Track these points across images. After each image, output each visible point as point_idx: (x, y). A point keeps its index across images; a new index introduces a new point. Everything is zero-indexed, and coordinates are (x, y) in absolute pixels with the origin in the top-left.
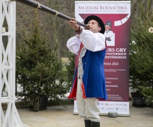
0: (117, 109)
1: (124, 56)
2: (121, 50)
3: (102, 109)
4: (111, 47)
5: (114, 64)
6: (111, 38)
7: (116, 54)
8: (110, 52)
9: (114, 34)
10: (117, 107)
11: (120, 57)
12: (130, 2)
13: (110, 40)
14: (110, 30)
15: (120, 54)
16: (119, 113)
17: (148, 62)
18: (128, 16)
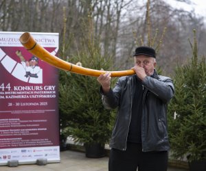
0: (46, 155)
1: (53, 94)
2: (50, 88)
3: (30, 156)
4: (39, 85)
5: (42, 104)
6: (38, 75)
7: (45, 92)
8: (38, 91)
9: (41, 70)
10: (46, 152)
11: (48, 96)
12: (58, 34)
13: (37, 77)
14: (36, 65)
15: (48, 92)
16: (50, 159)
17: (78, 101)
18: (57, 50)
